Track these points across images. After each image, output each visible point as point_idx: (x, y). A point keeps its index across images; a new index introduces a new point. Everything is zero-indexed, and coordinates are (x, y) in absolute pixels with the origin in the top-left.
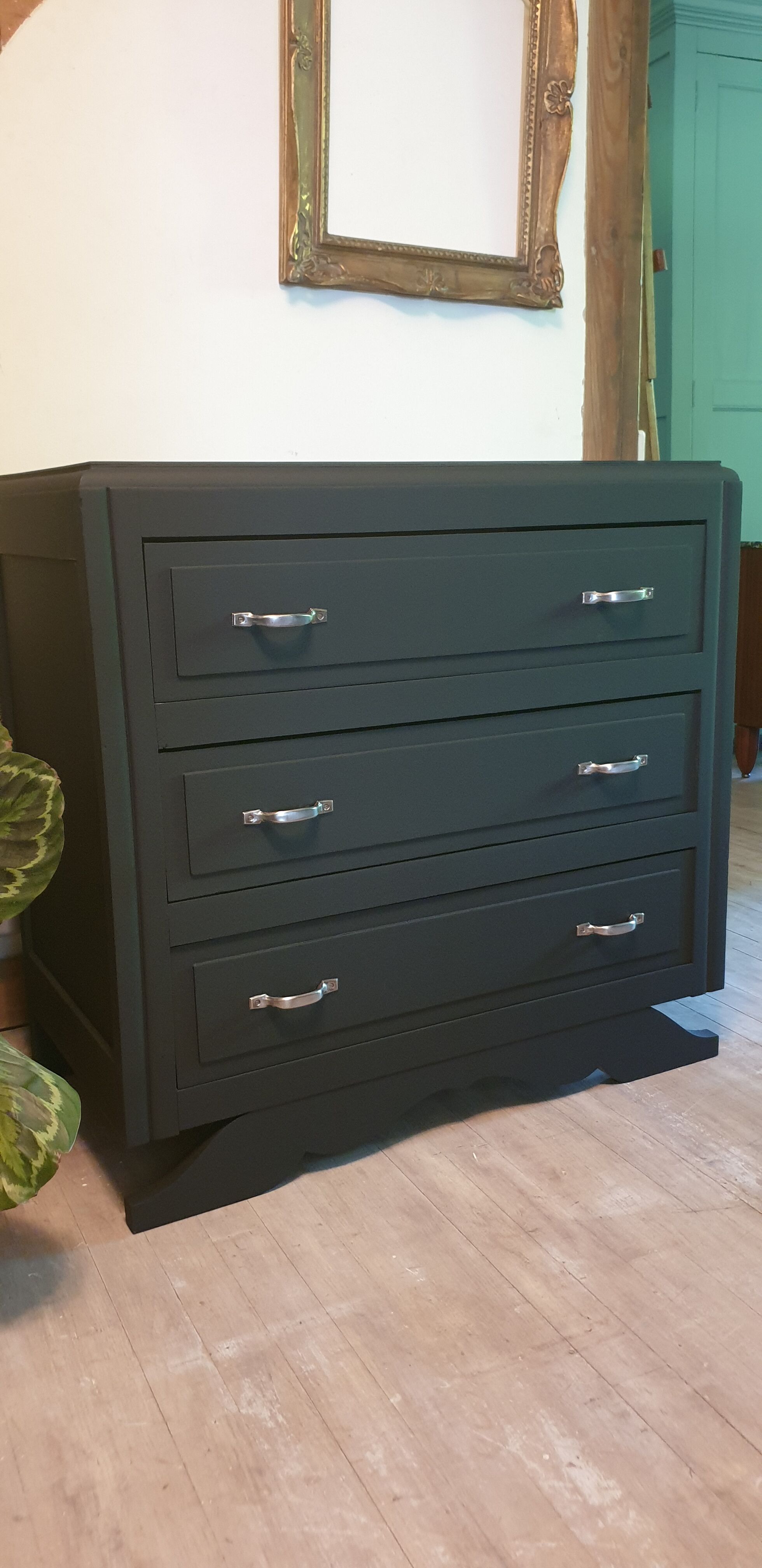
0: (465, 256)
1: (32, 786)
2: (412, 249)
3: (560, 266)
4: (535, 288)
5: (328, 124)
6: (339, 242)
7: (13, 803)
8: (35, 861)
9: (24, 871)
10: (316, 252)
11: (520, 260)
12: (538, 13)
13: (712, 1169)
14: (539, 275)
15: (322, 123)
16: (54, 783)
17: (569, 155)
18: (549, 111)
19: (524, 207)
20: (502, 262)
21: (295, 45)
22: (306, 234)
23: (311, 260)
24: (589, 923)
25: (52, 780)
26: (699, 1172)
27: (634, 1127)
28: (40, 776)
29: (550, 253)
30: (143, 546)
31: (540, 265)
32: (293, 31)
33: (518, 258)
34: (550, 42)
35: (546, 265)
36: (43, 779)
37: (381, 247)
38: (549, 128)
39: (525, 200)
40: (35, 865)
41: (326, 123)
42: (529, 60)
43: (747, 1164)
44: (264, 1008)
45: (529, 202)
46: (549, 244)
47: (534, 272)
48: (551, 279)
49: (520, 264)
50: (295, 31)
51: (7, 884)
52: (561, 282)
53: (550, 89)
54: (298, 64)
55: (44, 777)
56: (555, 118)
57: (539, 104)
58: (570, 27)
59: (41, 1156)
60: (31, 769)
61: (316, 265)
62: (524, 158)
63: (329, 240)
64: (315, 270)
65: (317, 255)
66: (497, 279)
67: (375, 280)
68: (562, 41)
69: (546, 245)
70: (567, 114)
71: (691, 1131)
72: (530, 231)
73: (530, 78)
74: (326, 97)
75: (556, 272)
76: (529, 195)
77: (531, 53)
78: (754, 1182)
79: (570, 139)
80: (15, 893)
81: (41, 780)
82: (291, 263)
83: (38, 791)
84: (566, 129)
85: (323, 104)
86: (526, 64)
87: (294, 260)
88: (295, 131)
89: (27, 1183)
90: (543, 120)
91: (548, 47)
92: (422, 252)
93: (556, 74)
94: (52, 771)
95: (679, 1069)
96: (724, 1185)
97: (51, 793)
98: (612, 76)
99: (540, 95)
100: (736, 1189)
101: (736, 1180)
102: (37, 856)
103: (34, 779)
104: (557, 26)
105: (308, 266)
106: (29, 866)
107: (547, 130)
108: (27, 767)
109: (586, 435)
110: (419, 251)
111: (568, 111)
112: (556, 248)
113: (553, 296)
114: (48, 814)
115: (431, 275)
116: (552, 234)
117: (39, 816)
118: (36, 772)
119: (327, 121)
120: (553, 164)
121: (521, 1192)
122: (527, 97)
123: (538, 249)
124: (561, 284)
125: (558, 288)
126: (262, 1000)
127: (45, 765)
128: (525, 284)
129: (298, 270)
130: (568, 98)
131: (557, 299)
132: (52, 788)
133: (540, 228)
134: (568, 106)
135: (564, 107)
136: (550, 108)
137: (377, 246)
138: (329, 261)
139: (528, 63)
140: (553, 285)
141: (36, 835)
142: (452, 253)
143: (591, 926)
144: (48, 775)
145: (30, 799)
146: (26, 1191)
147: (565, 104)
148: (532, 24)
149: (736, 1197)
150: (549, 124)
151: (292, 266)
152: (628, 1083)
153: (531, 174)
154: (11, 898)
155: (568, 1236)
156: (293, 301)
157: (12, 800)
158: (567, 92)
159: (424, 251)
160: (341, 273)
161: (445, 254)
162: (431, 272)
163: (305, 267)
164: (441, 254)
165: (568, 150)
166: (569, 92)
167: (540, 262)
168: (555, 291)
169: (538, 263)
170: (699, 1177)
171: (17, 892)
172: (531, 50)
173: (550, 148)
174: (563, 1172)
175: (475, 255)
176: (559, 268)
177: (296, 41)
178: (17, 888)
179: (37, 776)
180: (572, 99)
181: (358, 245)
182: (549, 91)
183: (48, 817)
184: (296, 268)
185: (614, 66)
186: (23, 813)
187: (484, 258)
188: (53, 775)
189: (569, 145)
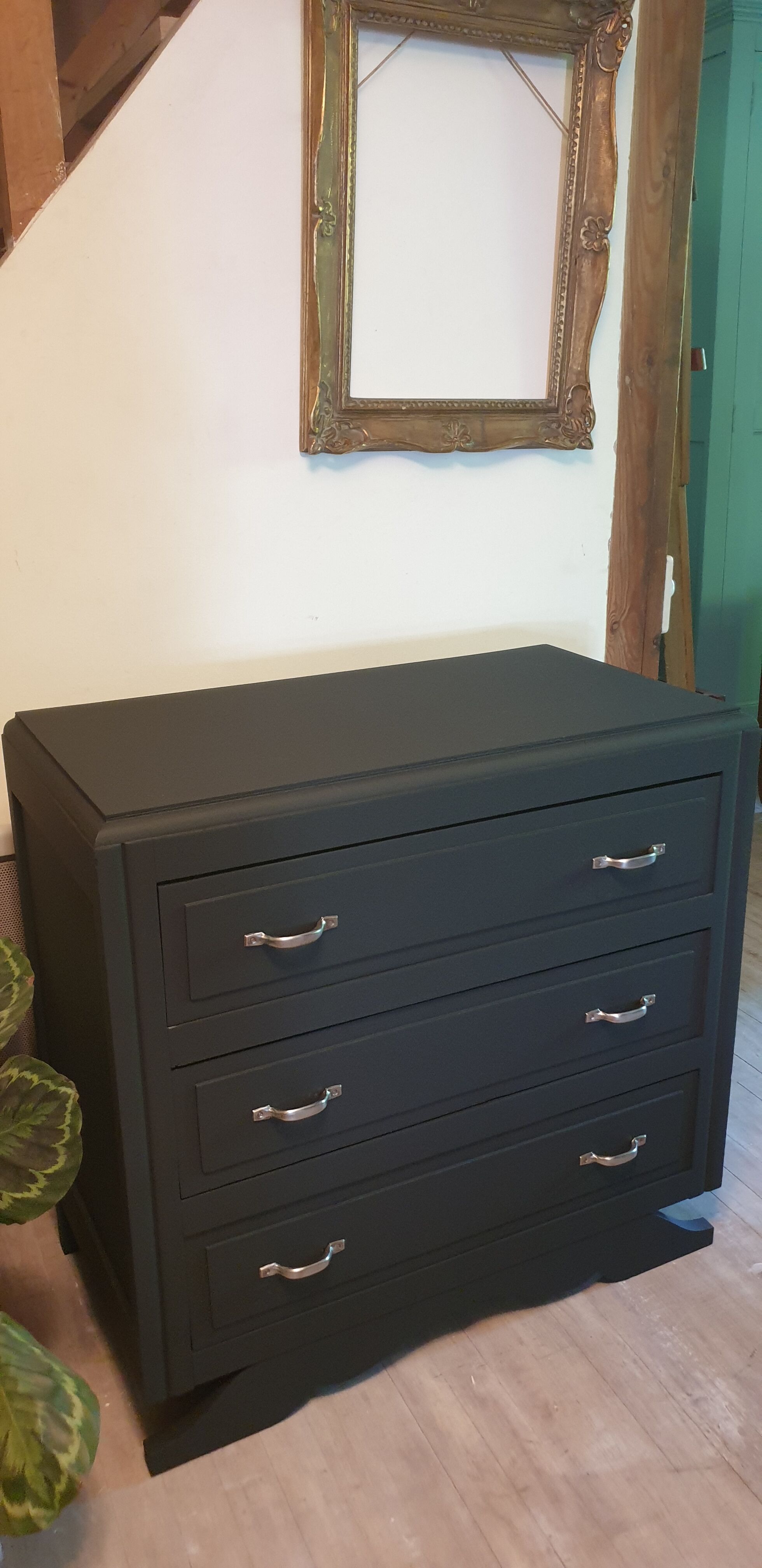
0: (493, 405)
1: (53, 1096)
2: (438, 404)
3: (591, 408)
4: (565, 429)
5: (352, 287)
6: (362, 405)
7: (34, 1109)
8: (56, 1168)
9: (46, 1175)
10: (338, 418)
11: (550, 402)
12: (577, 148)
13: (697, 1410)
14: (569, 415)
15: (346, 288)
16: (72, 1097)
17: (605, 294)
18: (585, 247)
19: (555, 347)
20: (531, 406)
21: (316, 216)
22: (328, 401)
23: (332, 427)
24: (592, 1152)
25: (71, 1092)
26: (684, 1414)
27: (627, 1346)
28: (60, 1088)
29: (581, 392)
30: (157, 888)
31: (570, 404)
32: (316, 202)
33: (548, 399)
34: (588, 178)
35: (577, 404)
36: (62, 1091)
37: (404, 406)
38: (584, 264)
39: (557, 340)
40: (55, 1171)
41: (349, 286)
42: (565, 196)
43: (731, 1404)
44: (273, 1276)
45: (561, 342)
46: (581, 384)
47: (564, 412)
48: (582, 421)
49: (550, 405)
50: (318, 202)
51: (31, 1184)
52: (592, 423)
53: (586, 224)
54: (321, 235)
55: (63, 1089)
56: (591, 255)
57: (576, 240)
58: (609, 162)
59: (64, 1480)
60: (50, 1081)
61: (337, 432)
62: (557, 298)
63: (351, 404)
64: (336, 438)
65: (338, 422)
66: (524, 425)
67: (399, 442)
68: (601, 176)
69: (577, 384)
70: (603, 252)
71: (680, 1353)
72: (561, 371)
73: (566, 216)
74: (350, 261)
75: (587, 414)
76: (561, 335)
77: (568, 190)
78: (736, 1433)
79: (606, 277)
80: (38, 1194)
81: (60, 1093)
82: (312, 436)
83: (58, 1102)
84: (602, 267)
85: (347, 266)
86: (562, 201)
87: (314, 434)
88: (317, 303)
89: (48, 1506)
90: (579, 256)
91: (586, 182)
92: (447, 406)
93: (594, 210)
94: (70, 1083)
95: (674, 1262)
96: (707, 1434)
97: (69, 1105)
98: (653, 198)
99: (576, 230)
100: (718, 1441)
101: (719, 1427)
102: (57, 1163)
103: (54, 1090)
104: (597, 161)
105: (329, 436)
106: (49, 1171)
107: (582, 266)
108: (47, 1078)
109: (612, 567)
110: (444, 405)
111: (605, 249)
112: (587, 388)
113: (583, 438)
114: (67, 1126)
115: (456, 429)
116: (584, 373)
117: (60, 1125)
118: (55, 1084)
119: (351, 284)
120: (588, 303)
121: (515, 1433)
122: (562, 234)
123: (570, 388)
124: (592, 425)
125: (589, 431)
126: (270, 1268)
127: (63, 1078)
128: (554, 426)
129: (320, 442)
130: (605, 236)
131: (587, 441)
132: (71, 1102)
133: (571, 368)
134: (605, 244)
135: (601, 244)
136: (586, 244)
137: (401, 405)
138: (351, 426)
139: (564, 200)
140: (583, 427)
141: (57, 1144)
142: (479, 403)
143: (594, 1156)
144: (67, 1087)
145: (50, 1108)
146: (49, 1513)
147: (602, 242)
148: (569, 159)
149: (718, 1452)
150: (585, 260)
151: (313, 439)
152: (624, 1282)
153: (564, 313)
154: (33, 1198)
155: (555, 1499)
156: (313, 468)
157: (33, 1106)
158: (604, 229)
159: (450, 405)
160: (363, 440)
161: (471, 406)
162: (456, 426)
163: (327, 437)
164: (468, 405)
165: (604, 289)
166: (607, 229)
167: (570, 401)
168: (585, 432)
169: (568, 403)
170: (684, 1421)
171: (39, 1193)
172: (568, 186)
173: (584, 284)
174: (556, 1407)
175: (503, 402)
176: (591, 409)
177: (319, 212)
178: (40, 1189)
179: (56, 1088)
180: (609, 235)
181: (382, 406)
182: (586, 227)
183: (67, 1130)
184: (317, 441)
185: (656, 188)
186: (44, 1119)
187: (512, 404)
188: (71, 1087)
189: (605, 283)
